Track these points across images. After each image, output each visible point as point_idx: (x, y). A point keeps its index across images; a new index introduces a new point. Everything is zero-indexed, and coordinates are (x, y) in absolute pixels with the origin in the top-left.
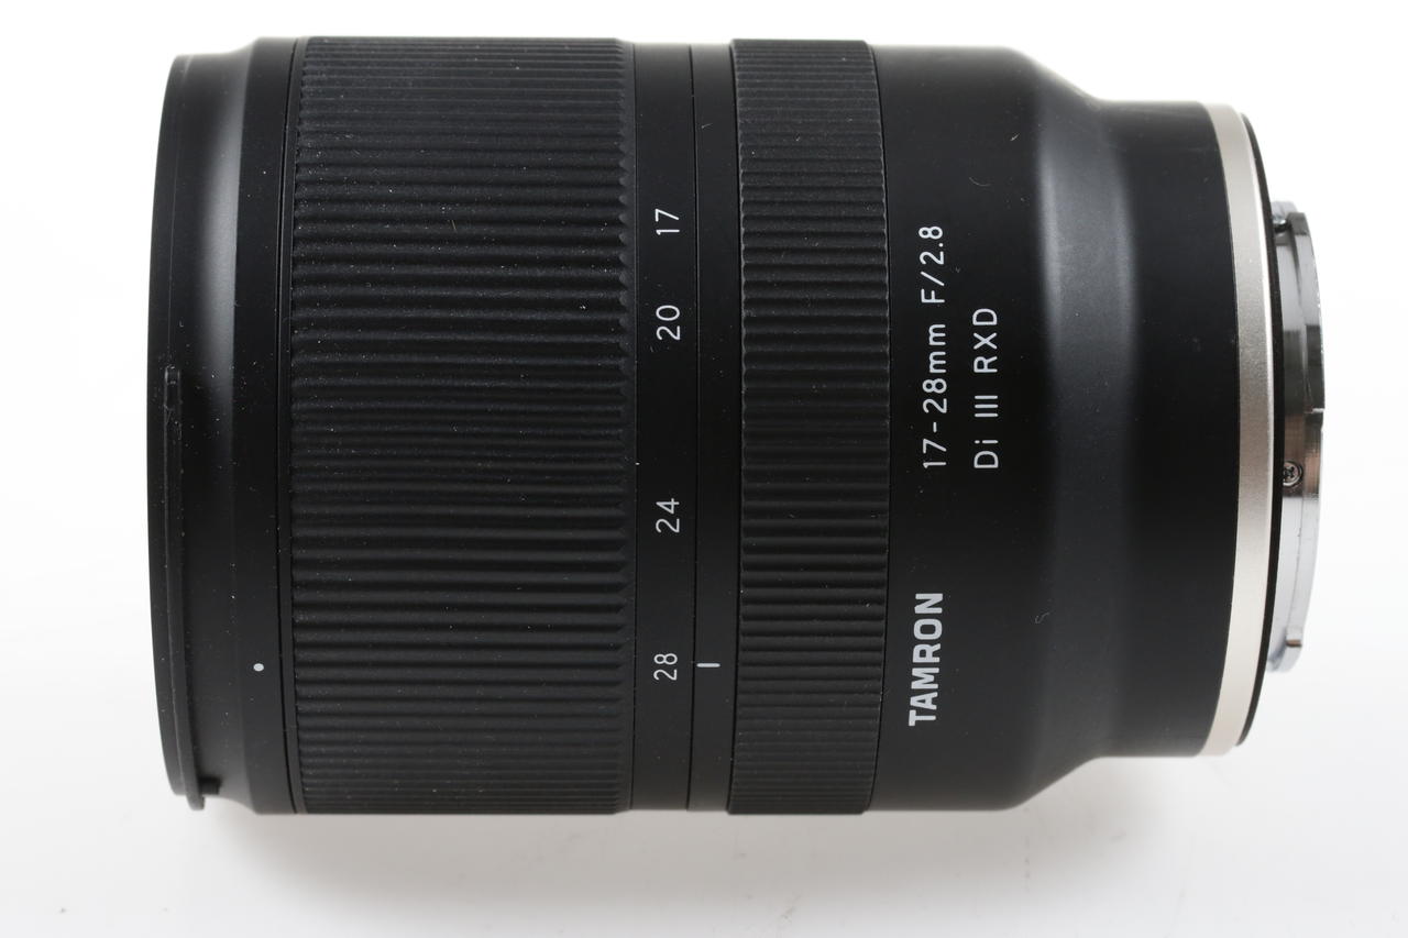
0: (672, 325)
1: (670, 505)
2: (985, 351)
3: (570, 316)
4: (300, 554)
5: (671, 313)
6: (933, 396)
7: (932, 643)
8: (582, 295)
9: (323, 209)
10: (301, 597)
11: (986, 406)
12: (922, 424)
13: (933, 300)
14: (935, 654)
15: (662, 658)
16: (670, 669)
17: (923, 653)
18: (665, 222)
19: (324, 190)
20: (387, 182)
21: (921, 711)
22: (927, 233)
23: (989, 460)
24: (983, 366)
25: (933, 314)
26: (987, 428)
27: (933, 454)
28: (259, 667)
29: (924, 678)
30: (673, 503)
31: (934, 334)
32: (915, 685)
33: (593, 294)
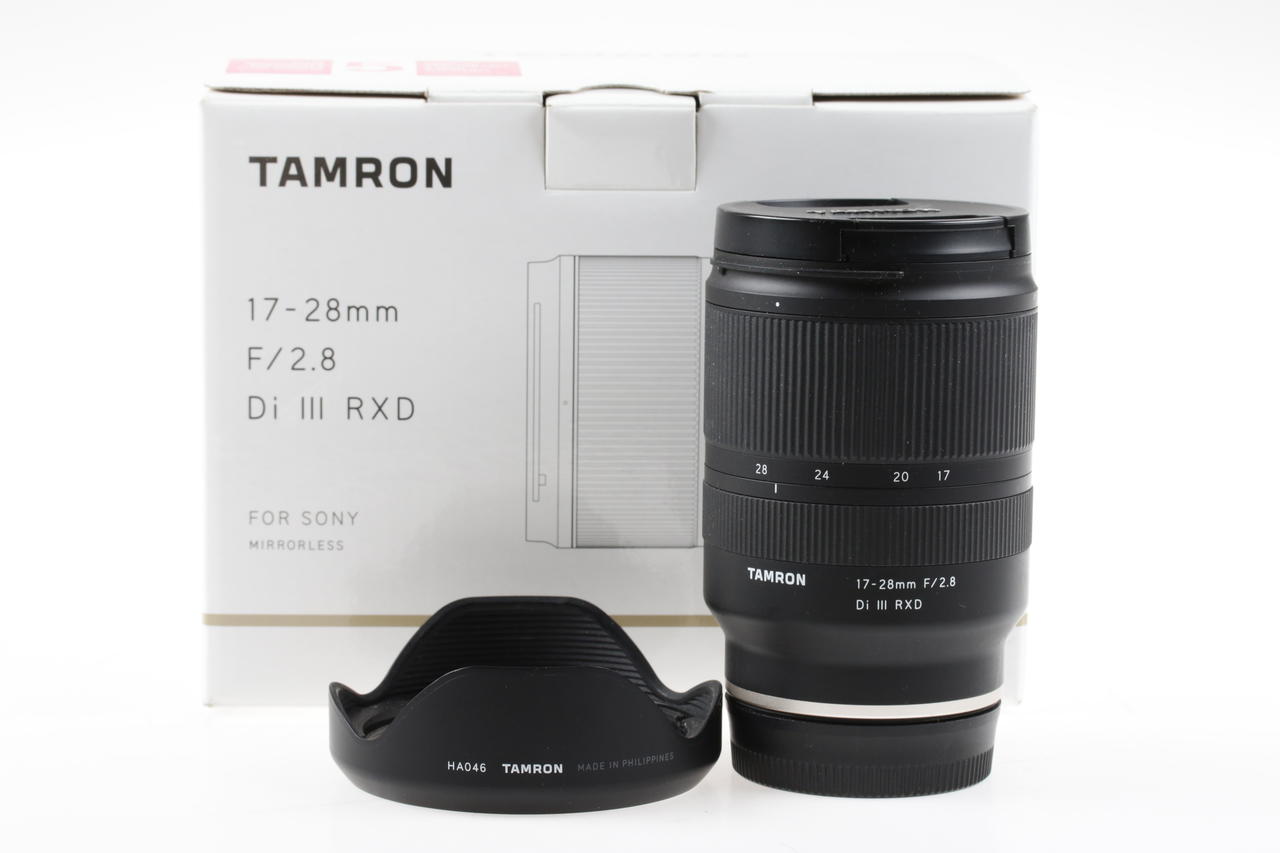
0: (900, 478)
1: (826, 476)
2: (904, 605)
3: (904, 437)
4: (809, 324)
5: (905, 478)
6: (887, 584)
7: (784, 580)
8: (913, 442)
9: (952, 334)
10: (792, 323)
11: (882, 605)
12: (875, 579)
13: (926, 583)
14: (779, 581)
15: (765, 468)
16: (760, 471)
17: (780, 576)
18: (944, 475)
19: (960, 334)
20: (963, 361)
21: (754, 573)
22: (953, 580)
23: (860, 606)
24: (898, 604)
25: (920, 583)
26: (873, 605)
27: (863, 583)
28: (778, 304)
29: (769, 576)
30: (827, 477)
31: (912, 584)
32: (766, 572)
33: (913, 446)
